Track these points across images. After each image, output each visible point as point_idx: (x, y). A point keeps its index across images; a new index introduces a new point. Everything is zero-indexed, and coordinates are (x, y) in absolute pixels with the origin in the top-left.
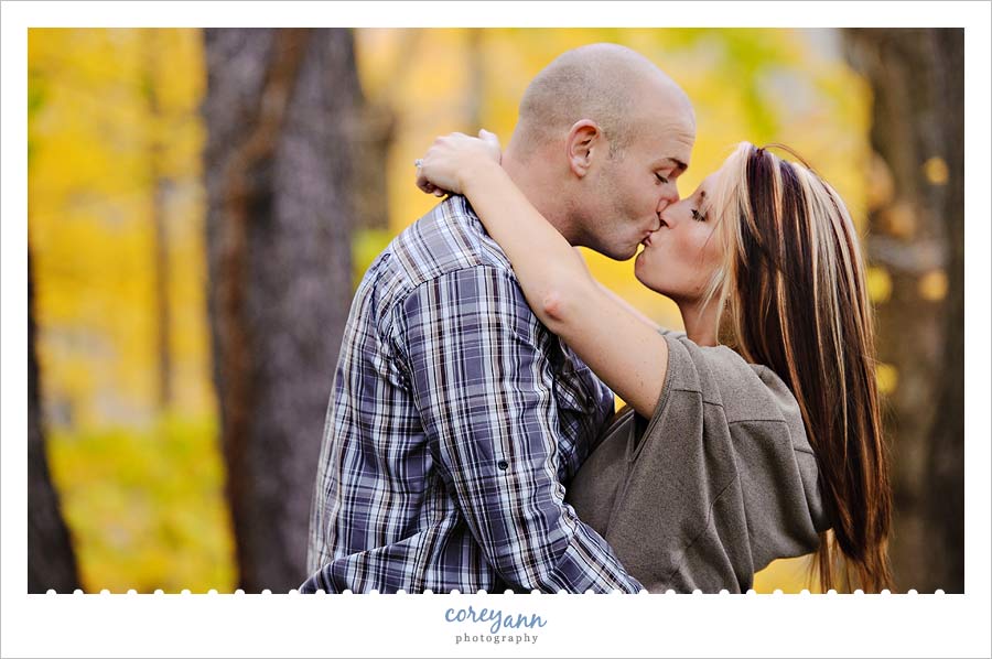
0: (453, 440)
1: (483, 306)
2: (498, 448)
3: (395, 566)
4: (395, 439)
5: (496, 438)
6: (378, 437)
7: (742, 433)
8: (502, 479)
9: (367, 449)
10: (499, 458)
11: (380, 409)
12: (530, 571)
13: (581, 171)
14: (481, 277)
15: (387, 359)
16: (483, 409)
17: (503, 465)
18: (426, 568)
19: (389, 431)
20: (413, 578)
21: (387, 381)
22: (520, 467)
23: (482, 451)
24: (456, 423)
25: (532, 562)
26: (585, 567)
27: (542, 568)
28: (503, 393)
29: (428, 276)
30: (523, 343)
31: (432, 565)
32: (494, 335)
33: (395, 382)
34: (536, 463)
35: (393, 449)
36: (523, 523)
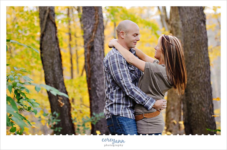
0: (115, 77)
1: (115, 60)
2: (120, 78)
3: (112, 94)
4: (110, 80)
5: (120, 76)
6: (108, 80)
7: (156, 74)
8: (121, 81)
9: (108, 82)
10: (121, 79)
11: (107, 76)
12: (128, 93)
13: (123, 38)
14: (115, 56)
15: (107, 70)
16: (117, 73)
17: (121, 80)
18: (116, 94)
19: (109, 79)
20: (115, 95)
21: (107, 73)
22: (124, 79)
23: (118, 78)
24: (115, 75)
25: (128, 92)
26: (135, 92)
27: (130, 93)
28: (120, 70)
29: (109, 57)
30: (121, 63)
31: (117, 93)
32: (117, 63)
33: (108, 72)
34: (126, 79)
35: (110, 81)
36: (125, 87)
